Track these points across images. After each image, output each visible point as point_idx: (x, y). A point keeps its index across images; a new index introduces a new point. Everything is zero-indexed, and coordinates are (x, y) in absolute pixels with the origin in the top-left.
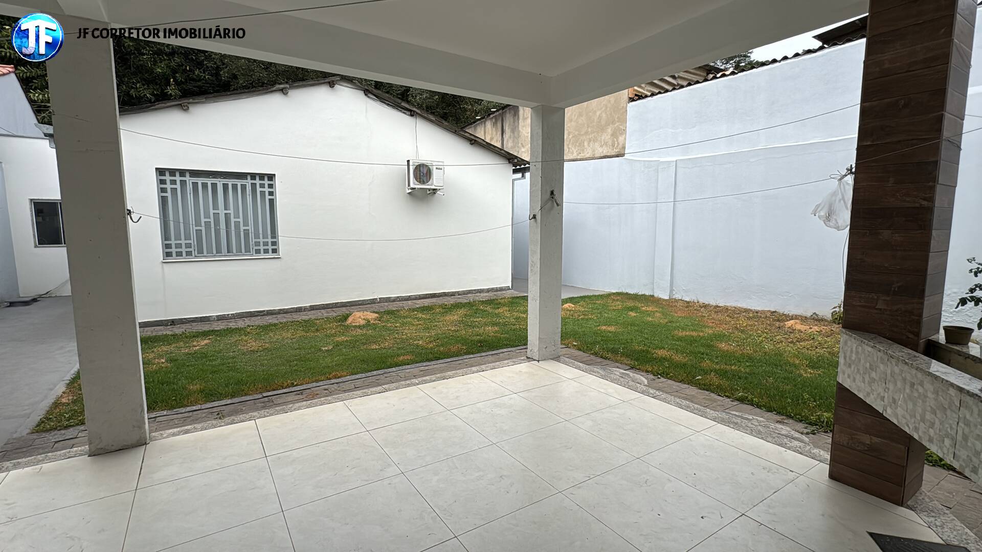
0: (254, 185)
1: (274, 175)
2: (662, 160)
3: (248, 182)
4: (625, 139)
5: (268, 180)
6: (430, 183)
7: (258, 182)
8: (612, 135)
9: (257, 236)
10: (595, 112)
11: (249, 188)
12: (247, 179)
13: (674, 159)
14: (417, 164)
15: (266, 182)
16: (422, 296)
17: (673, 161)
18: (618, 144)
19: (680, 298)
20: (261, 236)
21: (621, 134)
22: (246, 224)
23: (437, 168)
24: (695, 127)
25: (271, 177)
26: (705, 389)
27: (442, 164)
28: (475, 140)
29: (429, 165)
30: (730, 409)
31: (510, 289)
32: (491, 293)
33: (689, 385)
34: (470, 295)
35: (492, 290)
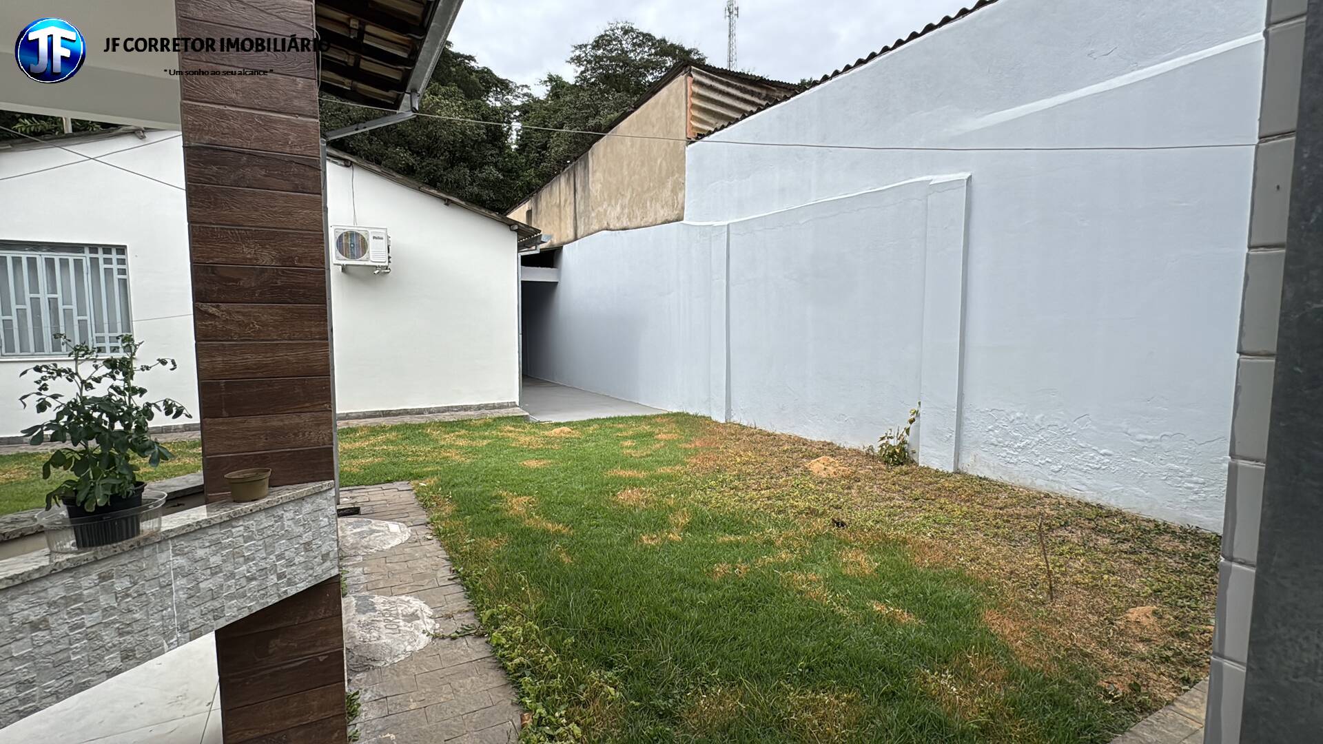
0: (94, 262)
1: (125, 246)
2: (716, 224)
3: (86, 257)
4: (684, 196)
5: (118, 253)
6: (364, 257)
7: (101, 256)
8: (672, 191)
9: (99, 328)
10: (656, 160)
11: (86, 264)
12: (83, 252)
13: (726, 223)
14: (342, 231)
15: (114, 256)
16: (369, 414)
17: (724, 226)
18: (678, 203)
19: (738, 422)
20: (106, 327)
21: (680, 189)
22: (81, 311)
23: (374, 238)
24: (748, 177)
25: (121, 250)
26: (451, 559)
27: (383, 231)
28: (448, 200)
29: (363, 233)
30: (417, 593)
31: (517, 406)
32: (483, 411)
33: (444, 552)
34: (447, 414)
35: (486, 407)
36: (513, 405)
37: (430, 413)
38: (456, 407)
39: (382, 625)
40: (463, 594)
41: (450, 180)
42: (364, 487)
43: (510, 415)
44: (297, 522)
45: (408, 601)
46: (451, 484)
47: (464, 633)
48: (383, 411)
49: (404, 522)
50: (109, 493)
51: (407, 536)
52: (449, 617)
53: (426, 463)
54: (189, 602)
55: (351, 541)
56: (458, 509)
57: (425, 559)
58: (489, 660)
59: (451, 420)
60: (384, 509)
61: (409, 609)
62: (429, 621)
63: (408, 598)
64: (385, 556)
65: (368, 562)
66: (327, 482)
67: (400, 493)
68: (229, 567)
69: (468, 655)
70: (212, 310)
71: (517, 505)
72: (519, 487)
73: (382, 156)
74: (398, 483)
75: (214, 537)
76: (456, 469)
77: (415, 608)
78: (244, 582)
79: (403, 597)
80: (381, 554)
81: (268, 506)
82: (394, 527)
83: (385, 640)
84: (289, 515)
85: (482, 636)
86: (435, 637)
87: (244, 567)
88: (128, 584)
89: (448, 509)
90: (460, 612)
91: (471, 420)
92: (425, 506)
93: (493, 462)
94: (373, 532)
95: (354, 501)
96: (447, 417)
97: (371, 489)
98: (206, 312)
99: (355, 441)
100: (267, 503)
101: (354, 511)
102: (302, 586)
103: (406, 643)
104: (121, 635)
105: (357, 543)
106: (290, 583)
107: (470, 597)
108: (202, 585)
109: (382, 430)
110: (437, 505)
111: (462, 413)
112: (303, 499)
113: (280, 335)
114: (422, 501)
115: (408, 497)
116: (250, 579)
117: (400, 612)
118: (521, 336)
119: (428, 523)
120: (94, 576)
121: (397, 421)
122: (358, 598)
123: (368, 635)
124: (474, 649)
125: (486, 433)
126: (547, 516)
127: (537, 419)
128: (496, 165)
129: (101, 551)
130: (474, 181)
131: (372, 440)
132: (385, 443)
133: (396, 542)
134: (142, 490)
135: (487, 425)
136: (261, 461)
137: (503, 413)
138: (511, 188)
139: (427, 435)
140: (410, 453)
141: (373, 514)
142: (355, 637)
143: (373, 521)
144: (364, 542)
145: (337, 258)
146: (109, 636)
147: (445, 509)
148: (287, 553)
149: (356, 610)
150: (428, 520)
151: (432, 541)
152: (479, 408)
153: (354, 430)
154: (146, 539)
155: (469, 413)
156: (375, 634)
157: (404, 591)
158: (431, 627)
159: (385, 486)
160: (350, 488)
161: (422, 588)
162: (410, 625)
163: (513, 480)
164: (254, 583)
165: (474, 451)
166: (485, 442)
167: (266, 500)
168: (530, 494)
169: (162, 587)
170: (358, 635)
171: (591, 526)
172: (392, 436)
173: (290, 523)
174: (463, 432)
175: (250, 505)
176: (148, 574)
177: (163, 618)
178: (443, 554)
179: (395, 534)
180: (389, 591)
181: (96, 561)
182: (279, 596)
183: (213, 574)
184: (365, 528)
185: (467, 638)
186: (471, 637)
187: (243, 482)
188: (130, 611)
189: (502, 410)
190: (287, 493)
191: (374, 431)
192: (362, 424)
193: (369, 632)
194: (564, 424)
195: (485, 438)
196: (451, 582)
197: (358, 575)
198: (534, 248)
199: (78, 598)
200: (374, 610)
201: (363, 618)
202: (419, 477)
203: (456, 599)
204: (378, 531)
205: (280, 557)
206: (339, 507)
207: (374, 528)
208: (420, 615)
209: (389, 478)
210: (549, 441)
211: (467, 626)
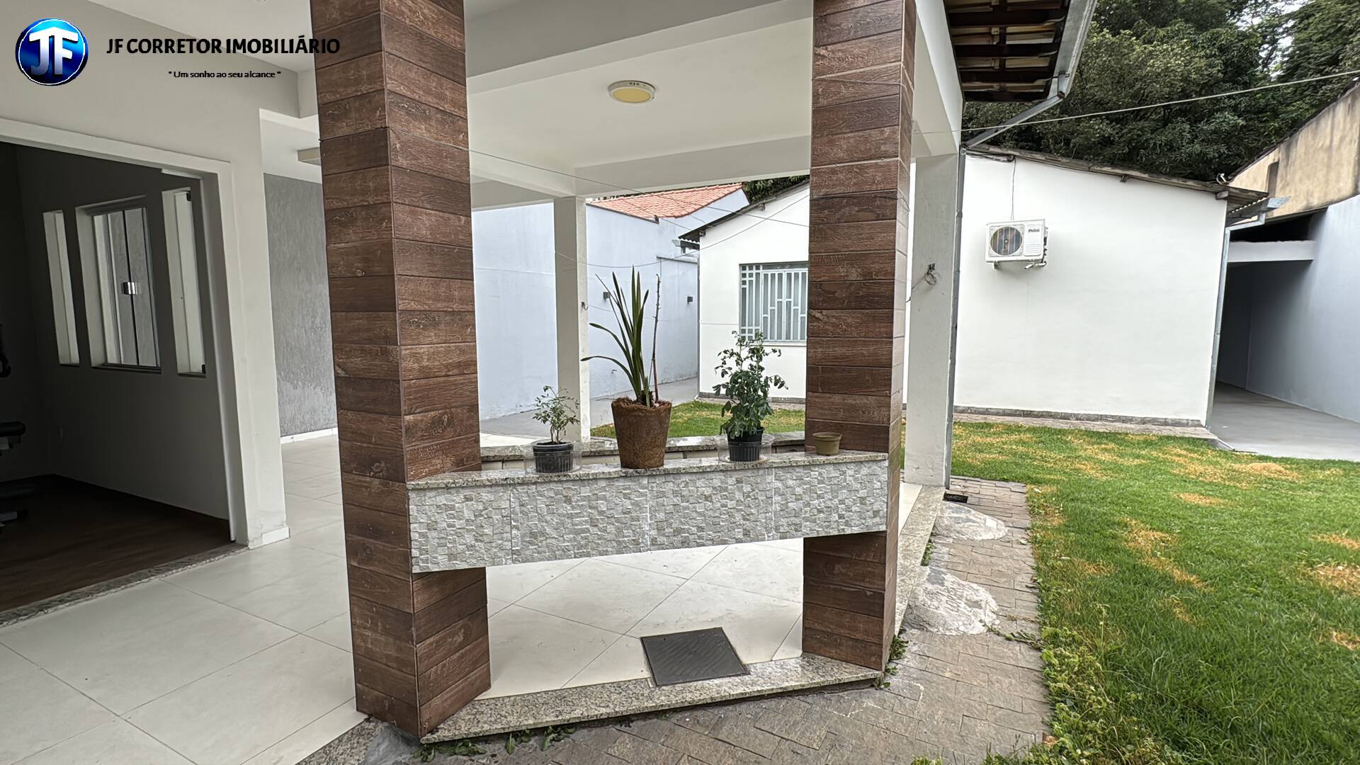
6: (1018, 252)
14: (997, 228)
23: (1030, 231)
26: (1038, 569)
27: (1041, 223)
28: (1126, 175)
29: (1018, 228)
30: (989, 587)
31: (1202, 426)
32: (1149, 426)
33: (1033, 560)
34: (1098, 423)
35: (1154, 421)
36: (1197, 424)
37: (1077, 419)
38: (1112, 417)
39: (944, 599)
40: (1035, 604)
41: (1158, 143)
42: (979, 479)
43: (1186, 436)
44: (856, 479)
45: (977, 590)
46: (1070, 498)
47: (1021, 639)
48: (1023, 411)
49: (1004, 521)
50: (742, 430)
51: (1002, 534)
52: (1013, 619)
53: (1050, 472)
54: (781, 513)
55: (946, 523)
56: (1067, 524)
57: (1011, 560)
58: (1036, 673)
59: (1101, 431)
60: (990, 504)
61: (975, 596)
62: (991, 614)
63: (979, 588)
64: (973, 545)
65: (956, 546)
66: (882, 454)
67: (1013, 494)
68: (806, 498)
69: (1017, 659)
70: (818, 315)
71: (1143, 538)
72: (1156, 520)
73: (1072, 134)
74: (1013, 484)
75: (799, 474)
76: (1088, 485)
77: (981, 598)
78: (815, 511)
79: (975, 586)
80: (971, 542)
81: (835, 462)
82: (991, 522)
83: (941, 611)
84: (850, 472)
85: (1039, 649)
86: (990, 630)
87: (816, 502)
88: (749, 489)
89: (1056, 521)
90: (1024, 619)
91: (1127, 434)
92: (1032, 512)
93: (1136, 486)
94: (969, 520)
95: (964, 490)
96: (1098, 427)
97: (985, 483)
98: (814, 316)
99: (987, 436)
100: (836, 459)
101: (962, 499)
102: (856, 530)
103: (961, 623)
104: (744, 519)
105: (951, 526)
106: (847, 524)
107: (1041, 610)
108: (790, 505)
109: (1019, 429)
110: (1046, 513)
111: (1118, 425)
112: (861, 462)
113: (858, 334)
114: (1030, 506)
115: (1018, 499)
116: (820, 511)
117: (965, 595)
118: (1219, 336)
119: (1029, 529)
120: (734, 479)
121: (1037, 423)
122: (933, 571)
123: (929, 602)
124: (1025, 657)
125: (1143, 452)
126: (1179, 561)
127: (1232, 446)
128: (1235, 109)
129: (739, 465)
130: (1197, 137)
131: (1005, 438)
132: (1017, 443)
133: (989, 536)
134: (762, 432)
135: (1148, 443)
136: (839, 428)
137: (1178, 431)
138: (1260, 134)
139: (1066, 442)
140: (1038, 457)
141: (978, 506)
142: (918, 599)
143: (973, 512)
144: (957, 527)
145: (991, 256)
146: (738, 517)
147: (1053, 520)
148: (847, 501)
149: (927, 579)
150: (1029, 526)
151: (1024, 547)
152: (1144, 421)
153: (989, 426)
154: (760, 464)
155: (1128, 425)
156: (936, 603)
157: (978, 581)
158: (991, 620)
159: (998, 484)
160: (966, 478)
161: (996, 584)
162: (969, 609)
163: (1153, 511)
164: (822, 514)
165: (1118, 469)
166: (1137, 462)
167: (835, 457)
168: (1170, 532)
169: (767, 498)
170: (921, 598)
171: (1244, 591)
172: (1026, 437)
173: (851, 478)
174: (1111, 445)
175: (823, 458)
176: (761, 487)
177: (766, 518)
178: (1031, 562)
179: (990, 529)
180: (964, 575)
181: (735, 470)
182: (839, 531)
183: (797, 500)
184: (963, 515)
185: (1022, 645)
186: (1026, 646)
187: (822, 440)
188: (749, 507)
189: (1179, 428)
190: (850, 455)
191: (1009, 429)
192: (999, 421)
193: (931, 600)
194: (1275, 460)
195: (1138, 457)
196: (1028, 590)
197: (944, 553)
198: (1255, 218)
199: (726, 489)
200: (942, 584)
201: (930, 587)
202: (1038, 482)
203: (1027, 605)
204: (974, 522)
205: (842, 502)
206: (948, 492)
207: (972, 517)
208: (983, 606)
209: (1005, 477)
210: (1235, 476)
211: (1025, 634)
